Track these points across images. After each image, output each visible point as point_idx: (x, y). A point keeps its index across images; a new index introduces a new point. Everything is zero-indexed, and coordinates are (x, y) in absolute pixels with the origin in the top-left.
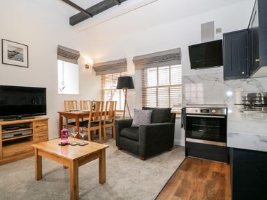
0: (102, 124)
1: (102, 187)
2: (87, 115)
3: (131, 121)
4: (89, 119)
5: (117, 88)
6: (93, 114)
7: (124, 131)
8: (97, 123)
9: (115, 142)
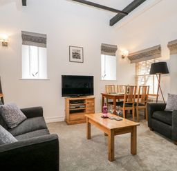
0: (135, 105)
1: (133, 157)
2: (122, 97)
3: (164, 105)
4: (124, 100)
5: (151, 74)
6: (127, 97)
7: (156, 114)
8: (130, 105)
9: (147, 123)
